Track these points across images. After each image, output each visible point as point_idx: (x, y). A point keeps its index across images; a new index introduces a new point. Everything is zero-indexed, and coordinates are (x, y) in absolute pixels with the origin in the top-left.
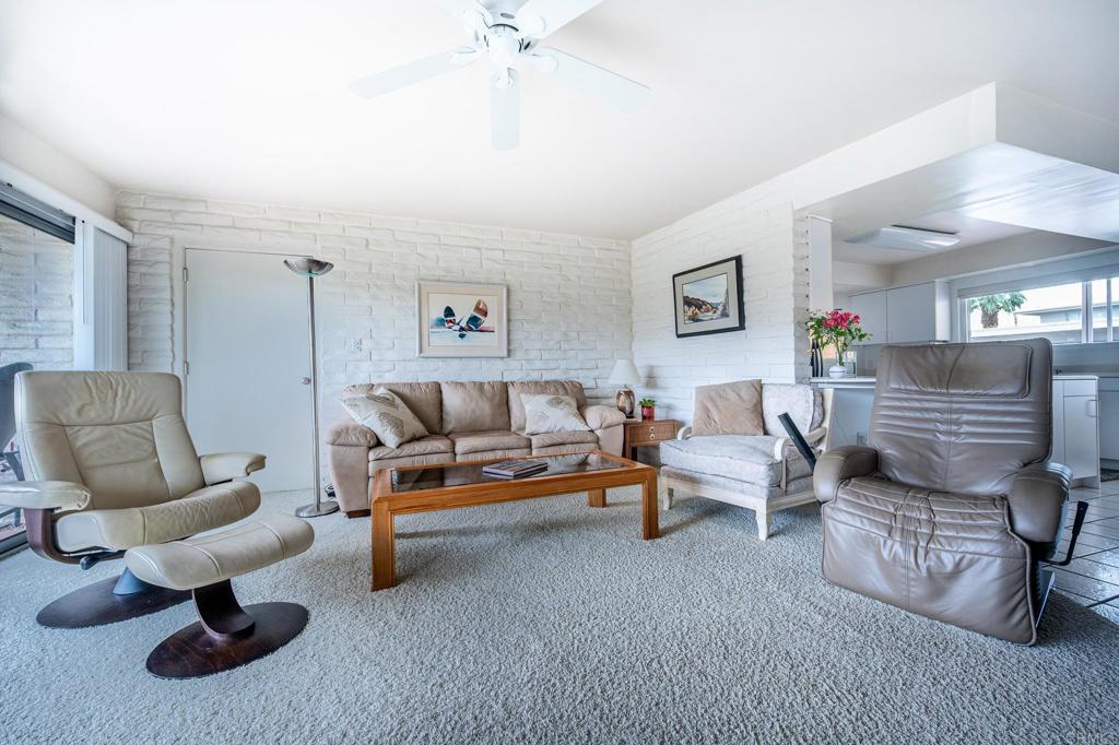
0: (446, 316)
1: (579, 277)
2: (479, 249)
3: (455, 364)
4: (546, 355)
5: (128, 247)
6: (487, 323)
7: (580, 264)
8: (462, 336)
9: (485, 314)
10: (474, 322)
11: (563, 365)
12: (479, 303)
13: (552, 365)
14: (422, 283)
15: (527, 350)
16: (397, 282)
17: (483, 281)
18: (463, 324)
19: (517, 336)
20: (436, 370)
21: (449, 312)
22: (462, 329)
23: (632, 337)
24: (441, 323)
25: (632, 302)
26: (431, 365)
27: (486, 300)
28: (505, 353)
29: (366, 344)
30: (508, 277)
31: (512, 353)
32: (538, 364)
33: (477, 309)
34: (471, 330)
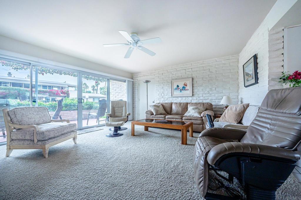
0: (177, 87)
1: (216, 71)
2: (185, 70)
3: (180, 98)
4: (204, 95)
5: (133, 82)
6: (187, 88)
7: (216, 67)
8: (181, 92)
9: (186, 85)
10: (184, 88)
11: (210, 98)
12: (185, 83)
13: (206, 98)
14: (172, 80)
15: (198, 94)
16: (168, 81)
17: (186, 77)
18: (181, 89)
19: (195, 91)
20: (175, 100)
21: (178, 86)
22: (181, 90)
23: (239, 88)
24: (176, 89)
25: (239, 76)
26: (175, 99)
27: (187, 82)
28: (191, 95)
29: (162, 95)
30: (193, 75)
31: (194, 95)
32: (202, 98)
33: (184, 85)
34: (183, 90)
